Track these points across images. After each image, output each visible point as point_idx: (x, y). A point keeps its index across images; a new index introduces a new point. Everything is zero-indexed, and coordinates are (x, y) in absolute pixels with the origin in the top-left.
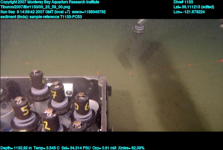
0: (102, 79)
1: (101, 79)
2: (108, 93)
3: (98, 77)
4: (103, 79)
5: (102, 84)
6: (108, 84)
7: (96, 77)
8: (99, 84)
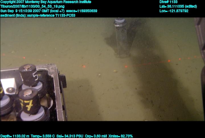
0: (52, 69)
1: (50, 68)
2: (62, 84)
3: (46, 66)
4: (54, 68)
5: (53, 75)
6: (61, 74)
7: (44, 66)
8: (49, 75)
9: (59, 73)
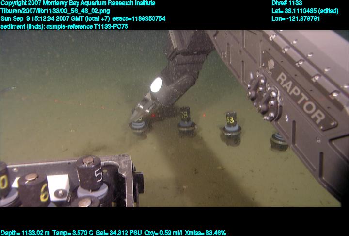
0: (124, 163)
1: (122, 162)
2: (137, 188)
3: (116, 158)
4: (128, 162)
5: (125, 173)
6: (137, 171)
8: (120, 173)
9: (135, 170)
